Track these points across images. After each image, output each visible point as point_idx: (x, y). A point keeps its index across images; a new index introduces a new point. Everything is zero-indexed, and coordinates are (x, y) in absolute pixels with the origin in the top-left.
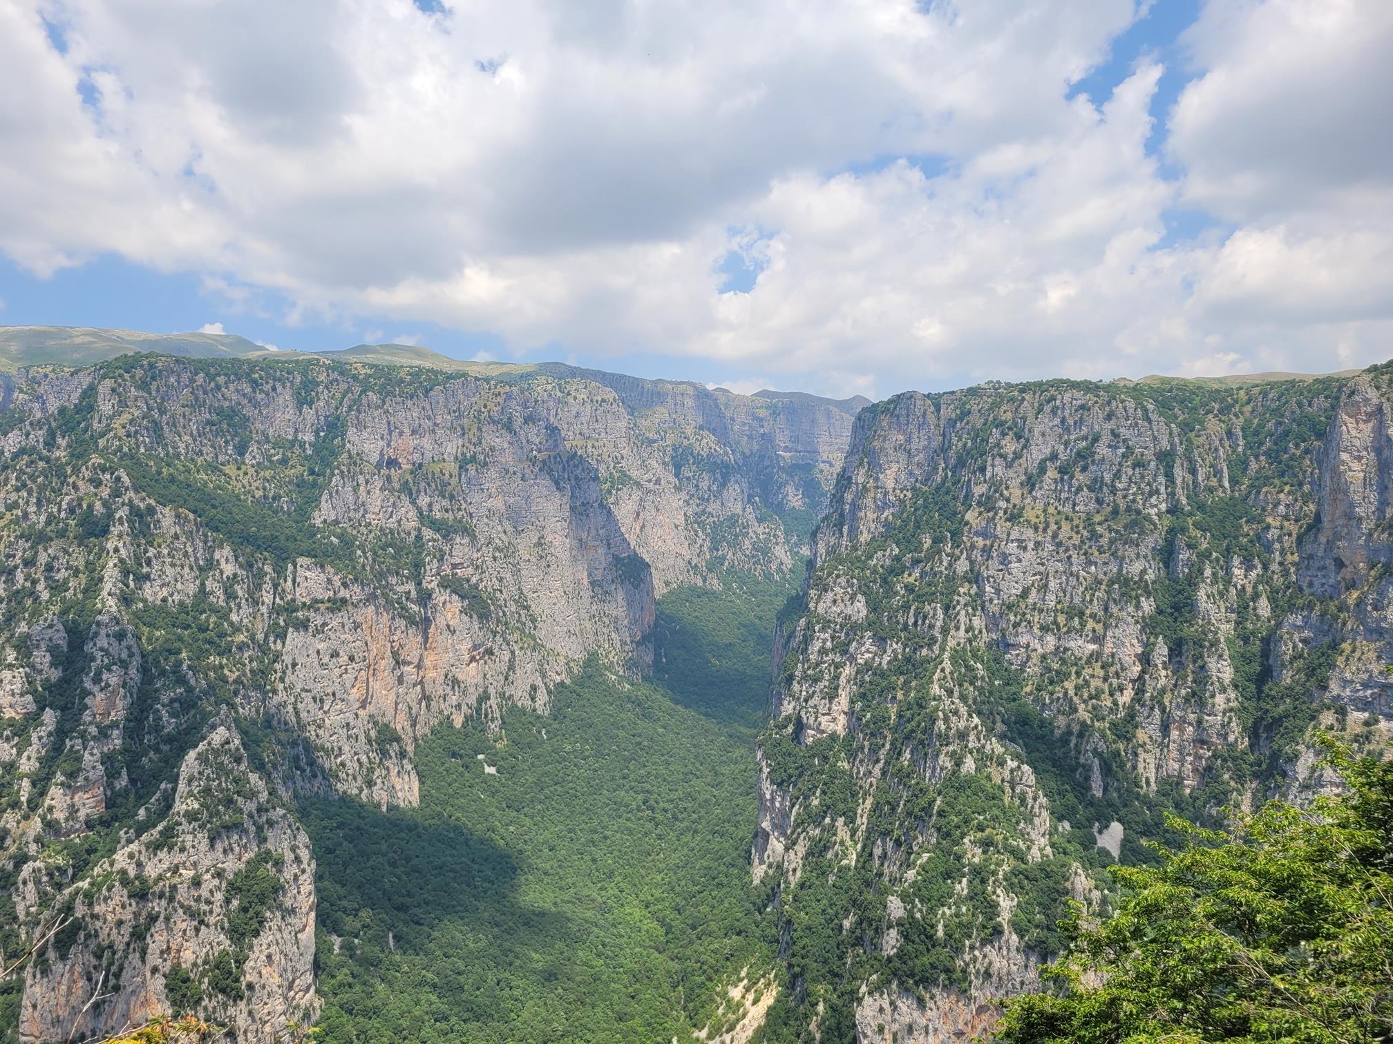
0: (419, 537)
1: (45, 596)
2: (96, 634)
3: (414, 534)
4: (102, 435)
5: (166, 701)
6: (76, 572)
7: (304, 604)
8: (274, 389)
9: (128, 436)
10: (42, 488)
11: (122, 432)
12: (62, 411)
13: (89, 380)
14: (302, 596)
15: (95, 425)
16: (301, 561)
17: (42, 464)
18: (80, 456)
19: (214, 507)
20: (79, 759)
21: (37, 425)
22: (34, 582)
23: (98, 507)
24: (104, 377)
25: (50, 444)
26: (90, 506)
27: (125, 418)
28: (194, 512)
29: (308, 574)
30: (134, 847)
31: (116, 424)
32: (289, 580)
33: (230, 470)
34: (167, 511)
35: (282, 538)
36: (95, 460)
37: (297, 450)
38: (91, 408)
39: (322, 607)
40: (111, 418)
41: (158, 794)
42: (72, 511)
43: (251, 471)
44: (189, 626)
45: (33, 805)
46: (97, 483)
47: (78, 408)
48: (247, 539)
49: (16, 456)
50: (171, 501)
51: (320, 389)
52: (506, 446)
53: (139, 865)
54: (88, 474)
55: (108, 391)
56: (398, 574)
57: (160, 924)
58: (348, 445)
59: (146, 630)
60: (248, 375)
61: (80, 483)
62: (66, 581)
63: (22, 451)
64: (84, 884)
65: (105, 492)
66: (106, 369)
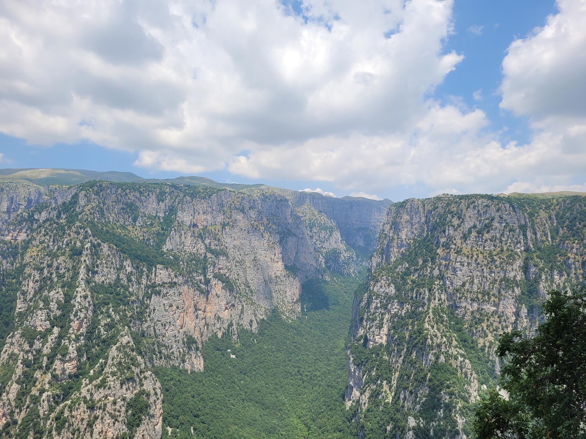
0: (205, 257)
1: (56, 280)
2: (76, 296)
3: (203, 255)
4: (80, 214)
5: (103, 324)
6: (68, 270)
7: (159, 284)
8: (149, 195)
9: (91, 214)
10: (55, 235)
11: (88, 213)
12: (64, 204)
13: (75, 191)
14: (158, 281)
15: (77, 209)
16: (158, 266)
17: (55, 225)
18: (71, 222)
19: (124, 243)
20: (67, 349)
21: (54, 209)
22: (51, 274)
23: (79, 244)
24: (82, 190)
25: (59, 217)
26: (75, 243)
27: (90, 206)
28: (116, 245)
29: (161, 272)
30: (89, 387)
31: (86, 209)
32: (153, 274)
33: (130, 228)
34: (105, 245)
35: (151, 256)
36: (78, 224)
37: (157, 220)
38: (76, 202)
39: (166, 285)
40: (84, 207)
41: (98, 365)
42: (67, 245)
43: (138, 229)
44: (112, 293)
45: (48, 368)
46: (78, 233)
47: (70, 203)
48: (137, 257)
49: (44, 222)
50: (107, 241)
51: (167, 195)
52: (241, 219)
53: (92, 395)
54: (74, 230)
55: (83, 196)
56: (197, 272)
57: (99, 421)
58: (178, 218)
59: (95, 294)
60: (138, 189)
61: (71, 233)
62: (64, 273)
63: (47, 220)
64: (69, 402)
65: (81, 237)
66: (83, 187)
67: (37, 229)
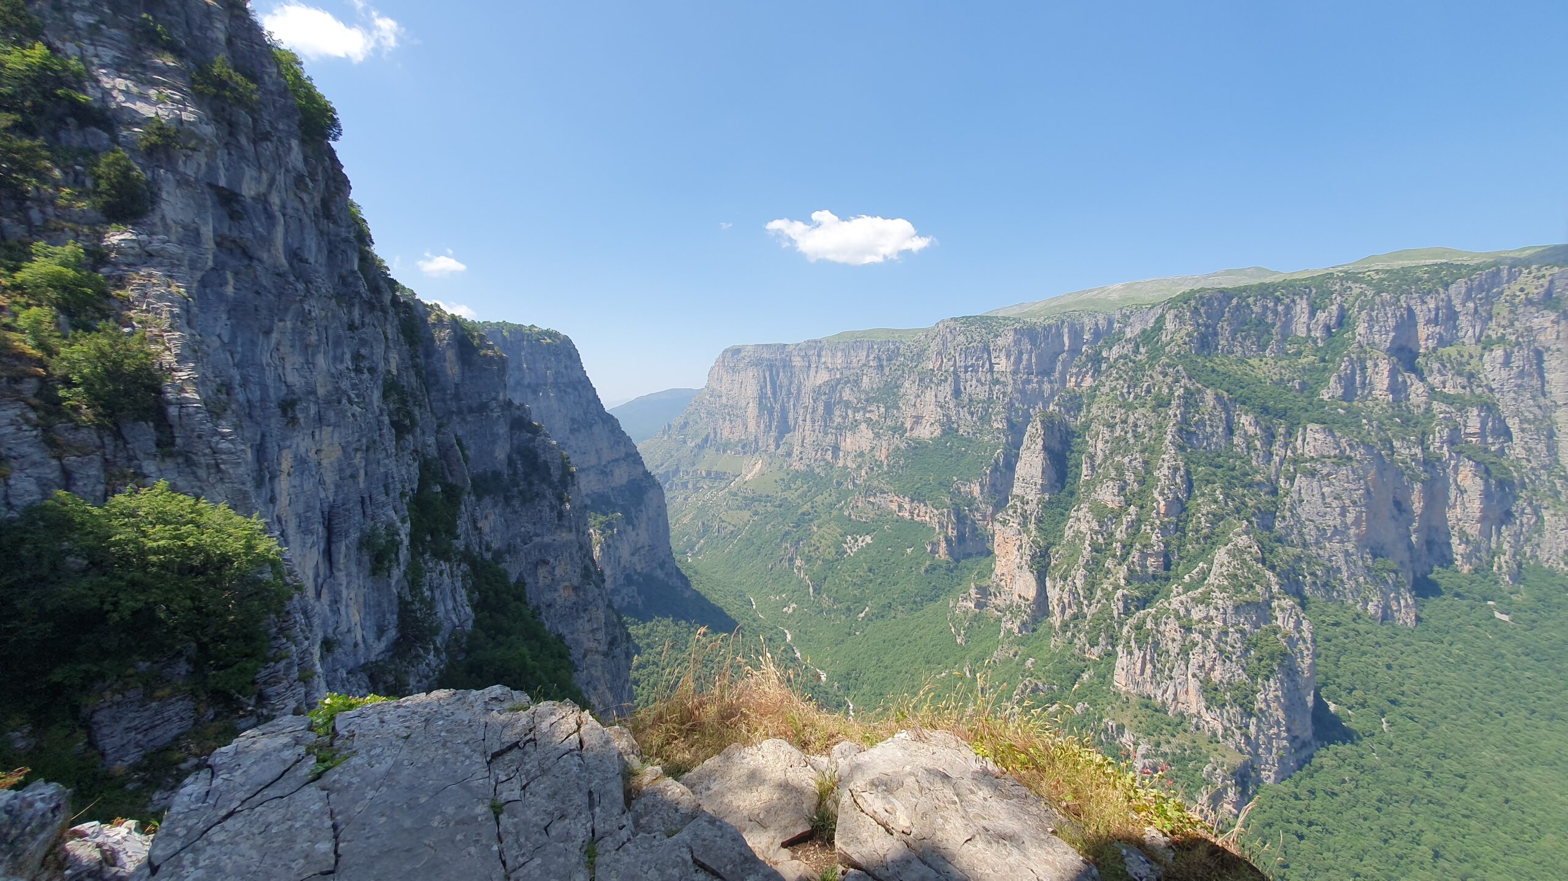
0: (1428, 410)
1: (1132, 441)
2: (1162, 466)
3: (1423, 406)
4: (1168, 344)
5: (1205, 512)
6: (1151, 428)
7: (1312, 458)
8: (1293, 301)
9: (1185, 343)
10: (1131, 378)
11: (1180, 342)
12: (1144, 331)
13: (1160, 311)
14: (1309, 451)
15: (1163, 338)
16: (1310, 426)
17: (1131, 364)
18: (1154, 358)
19: (1242, 388)
20: (1149, 538)
21: (1128, 341)
22: (1126, 433)
23: (1165, 390)
24: (1170, 308)
25: (1136, 351)
26: (1160, 389)
27: (1183, 332)
28: (1228, 391)
29: (1317, 436)
30: (1183, 597)
31: (1177, 337)
32: (1300, 439)
33: (1254, 362)
34: (1208, 391)
35: (1296, 408)
36: (1164, 360)
37: (1310, 344)
38: (1161, 328)
39: (1328, 461)
40: (1174, 333)
41: (1197, 569)
42: (1148, 391)
43: (1271, 362)
44: (1221, 467)
45: (1124, 558)
46: (1165, 375)
47: (1153, 329)
48: (1265, 410)
49: (1116, 360)
50: (1212, 384)
51: (1334, 296)
53: (1188, 611)
54: (1159, 369)
55: (1172, 317)
56: (1403, 439)
57: (1197, 649)
58: (1358, 337)
59: (1192, 466)
60: (1272, 293)
61: (1154, 375)
62: (1144, 432)
63: (1120, 357)
64: (1153, 611)
65: (1169, 380)
66: (1172, 303)
67: (1106, 370)
